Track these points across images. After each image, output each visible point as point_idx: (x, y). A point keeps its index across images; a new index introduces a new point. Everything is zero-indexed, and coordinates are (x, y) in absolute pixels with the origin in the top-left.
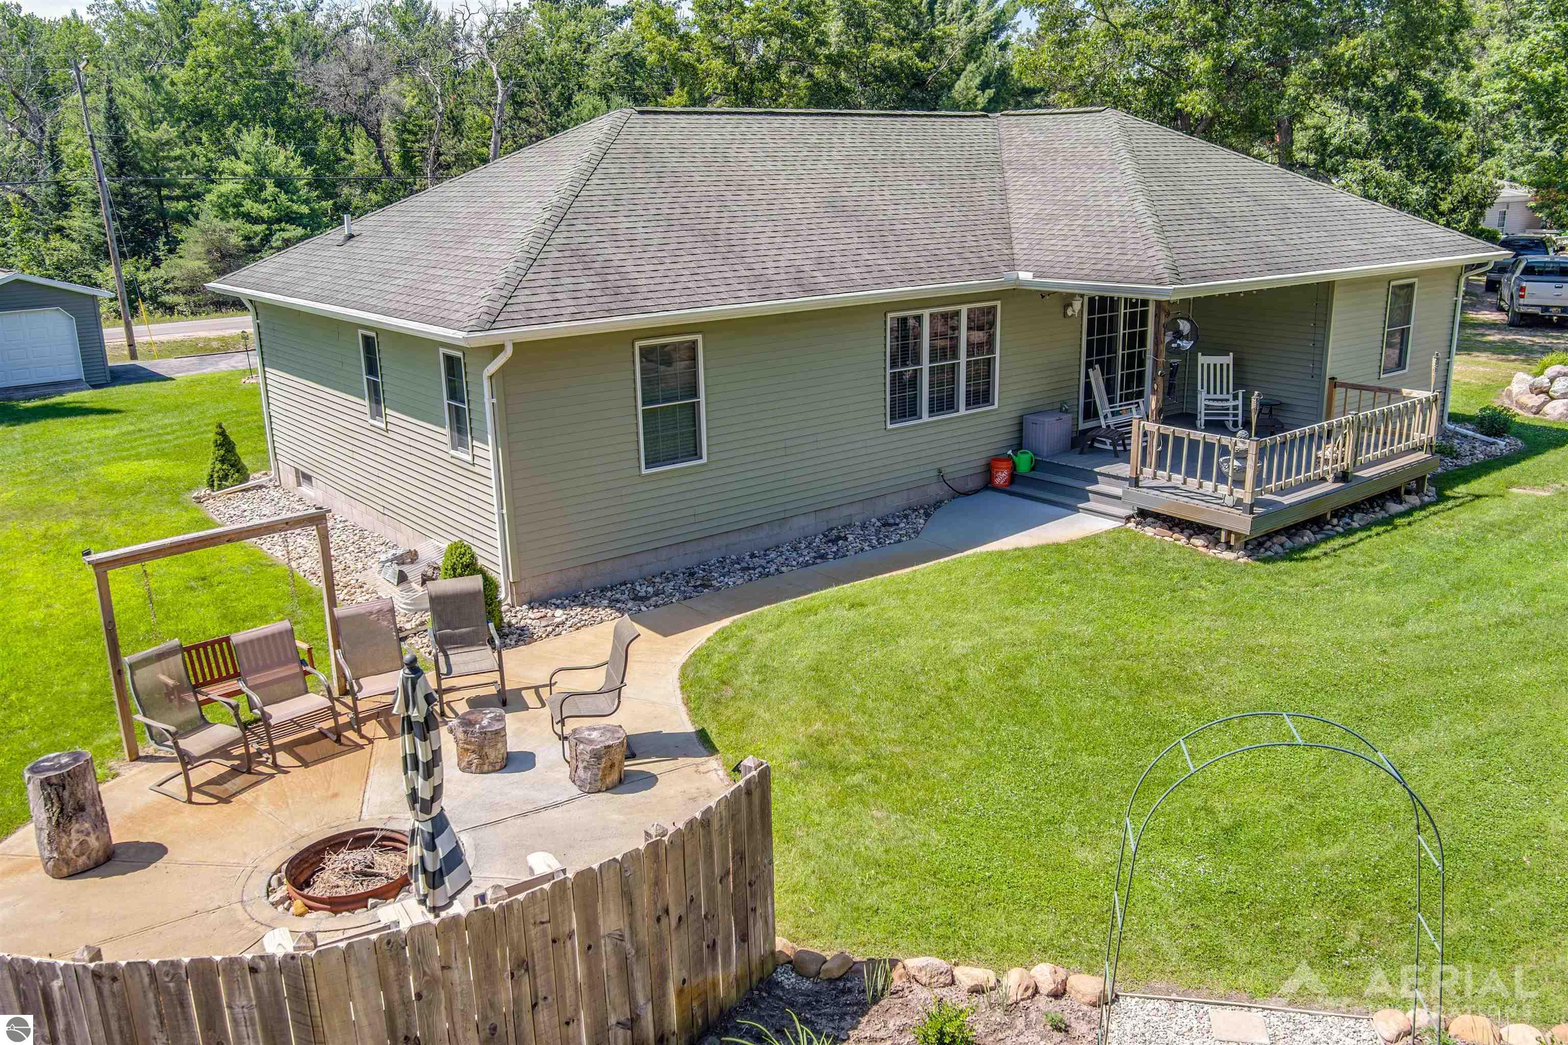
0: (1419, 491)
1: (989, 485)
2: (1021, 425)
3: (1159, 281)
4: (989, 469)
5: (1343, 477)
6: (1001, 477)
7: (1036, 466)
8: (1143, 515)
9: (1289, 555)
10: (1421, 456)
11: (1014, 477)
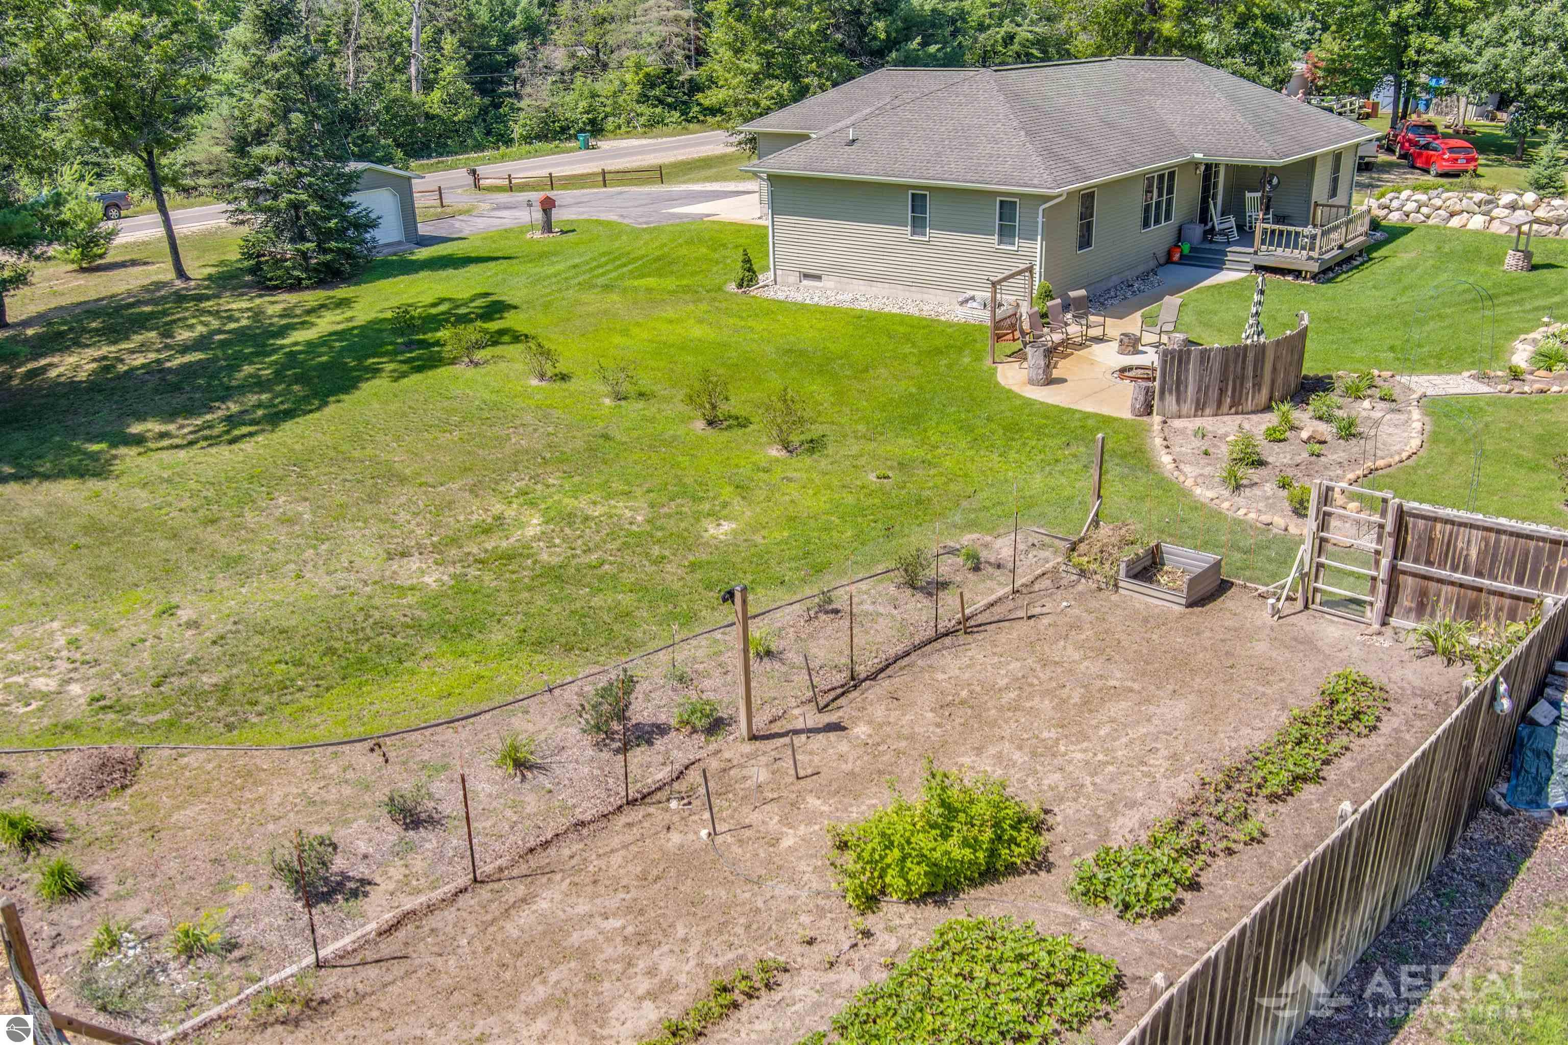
0: (1360, 255)
1: (1169, 260)
2: (1180, 229)
3: (1271, 157)
4: (1169, 254)
5: (1341, 247)
6: (1176, 257)
7: (1192, 249)
8: (1258, 268)
9: (1329, 281)
10: (1362, 238)
11: (1182, 256)
